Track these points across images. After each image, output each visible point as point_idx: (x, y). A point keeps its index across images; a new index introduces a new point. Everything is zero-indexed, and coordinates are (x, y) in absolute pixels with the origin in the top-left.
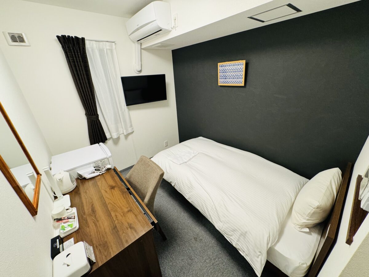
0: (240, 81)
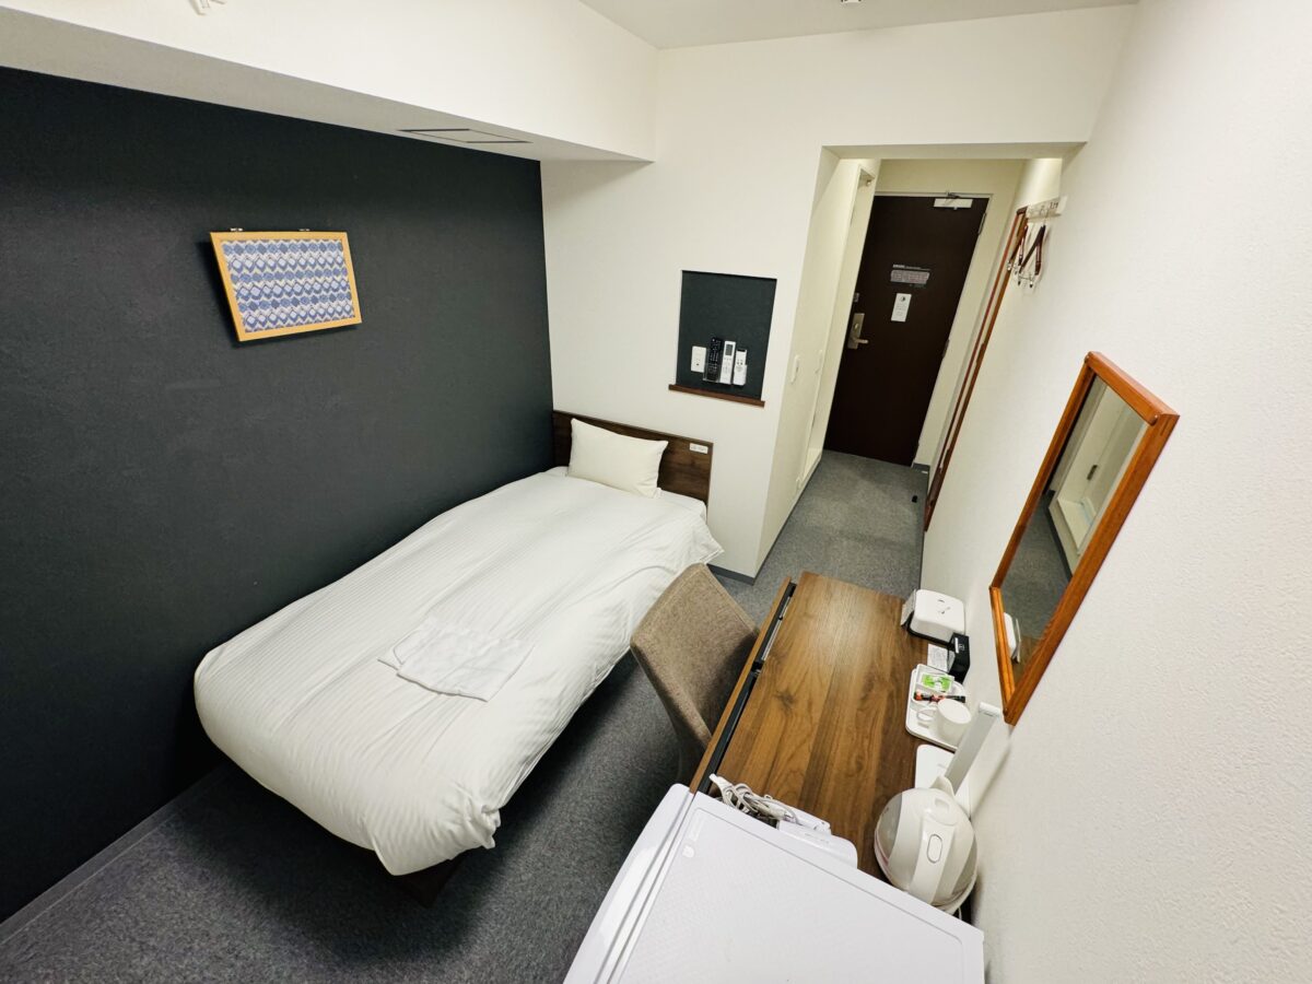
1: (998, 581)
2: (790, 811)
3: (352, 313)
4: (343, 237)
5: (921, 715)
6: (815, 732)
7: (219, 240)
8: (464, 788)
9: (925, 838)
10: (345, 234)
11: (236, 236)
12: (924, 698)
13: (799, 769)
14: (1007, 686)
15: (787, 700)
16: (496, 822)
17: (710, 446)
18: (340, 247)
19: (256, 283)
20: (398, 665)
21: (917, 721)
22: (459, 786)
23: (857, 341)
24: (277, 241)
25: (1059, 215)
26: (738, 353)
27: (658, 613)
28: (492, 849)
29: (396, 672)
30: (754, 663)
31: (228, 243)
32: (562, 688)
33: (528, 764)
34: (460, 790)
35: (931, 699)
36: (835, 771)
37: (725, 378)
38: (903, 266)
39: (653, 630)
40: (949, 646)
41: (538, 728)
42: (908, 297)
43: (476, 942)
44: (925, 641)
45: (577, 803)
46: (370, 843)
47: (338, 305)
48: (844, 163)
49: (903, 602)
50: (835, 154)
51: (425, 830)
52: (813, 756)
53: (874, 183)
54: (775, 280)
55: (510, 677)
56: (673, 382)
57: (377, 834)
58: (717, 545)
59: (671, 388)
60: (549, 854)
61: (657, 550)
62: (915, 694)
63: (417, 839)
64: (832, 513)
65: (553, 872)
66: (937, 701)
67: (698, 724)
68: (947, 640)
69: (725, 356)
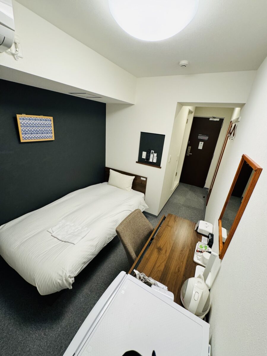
0: (50, 136)
1: (221, 218)
2: (156, 283)
3: (52, 137)
4: (52, 118)
5: (198, 256)
6: (167, 259)
7: (18, 116)
8: (64, 269)
9: (194, 292)
10: (52, 117)
11: (23, 116)
12: (199, 252)
13: (161, 270)
14: (220, 248)
15: (159, 249)
16: (73, 281)
17: (146, 178)
18: (51, 120)
19: (27, 128)
20: (52, 232)
21: (197, 258)
22: (63, 268)
23: (189, 154)
24: (34, 118)
25: (239, 121)
26: (155, 154)
27: (125, 221)
28: (71, 289)
29: (51, 234)
30: (152, 238)
31: (21, 117)
32: (97, 242)
33: (85, 264)
34: (63, 270)
35: (201, 252)
36: (171, 271)
37: (151, 160)
38: (201, 135)
39: (123, 226)
40: (208, 237)
41: (89, 253)
42: (203, 143)
43: (64, 319)
44: (201, 235)
45: (100, 278)
46: (35, 284)
47: (48, 135)
48: (184, 107)
49: (196, 224)
50: (181, 105)
51: (51, 281)
52: (165, 266)
53: (193, 113)
54: (165, 135)
55: (83, 238)
56: (137, 161)
57: (38, 281)
58: (147, 206)
59: (137, 162)
60: (90, 293)
61: (130, 205)
62: (197, 250)
63: (49, 284)
64: (180, 199)
65: (90, 299)
66: (203, 252)
67: (133, 255)
68: (208, 235)
69: (151, 155)
